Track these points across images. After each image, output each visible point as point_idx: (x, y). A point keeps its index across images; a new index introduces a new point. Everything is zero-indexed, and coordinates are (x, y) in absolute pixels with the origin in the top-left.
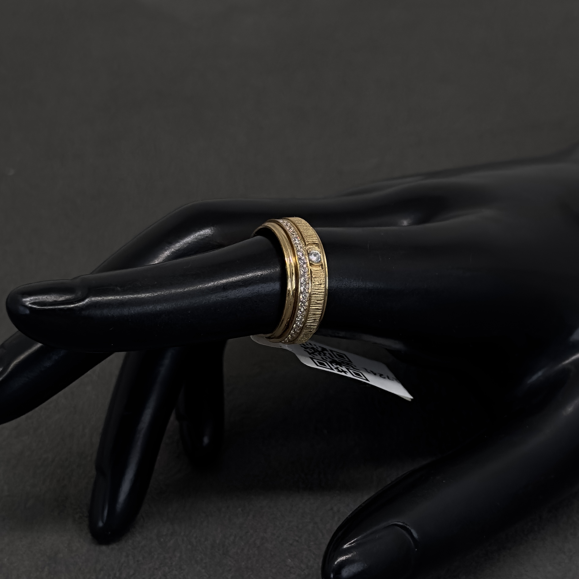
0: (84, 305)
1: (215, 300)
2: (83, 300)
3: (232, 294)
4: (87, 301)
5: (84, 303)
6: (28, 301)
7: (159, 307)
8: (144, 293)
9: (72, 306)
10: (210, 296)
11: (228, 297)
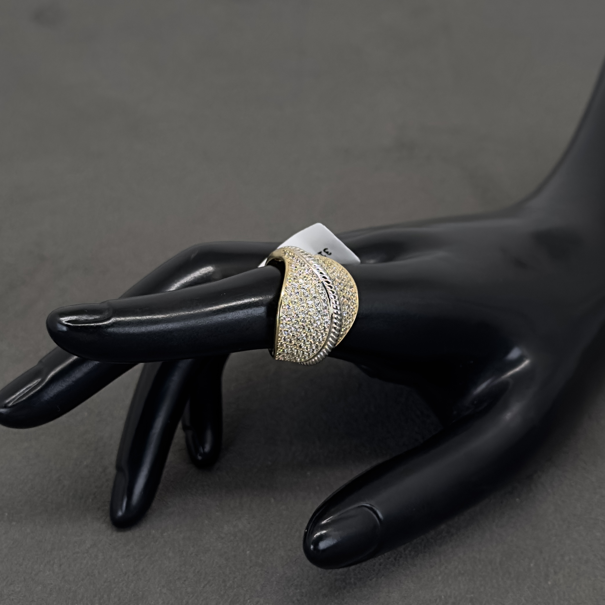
0: (110, 323)
1: (216, 320)
2: (109, 319)
3: (230, 316)
4: (113, 320)
5: (110, 321)
6: (64, 320)
7: (171, 326)
8: (158, 314)
9: (101, 324)
10: (212, 317)
11: (227, 318)
